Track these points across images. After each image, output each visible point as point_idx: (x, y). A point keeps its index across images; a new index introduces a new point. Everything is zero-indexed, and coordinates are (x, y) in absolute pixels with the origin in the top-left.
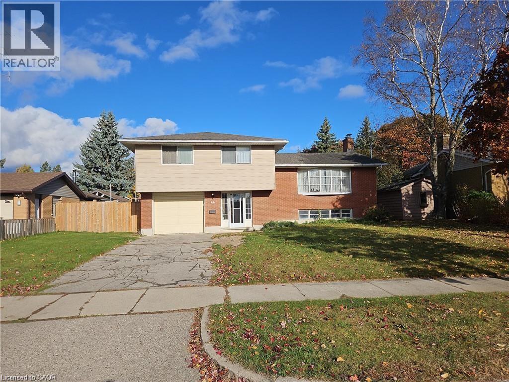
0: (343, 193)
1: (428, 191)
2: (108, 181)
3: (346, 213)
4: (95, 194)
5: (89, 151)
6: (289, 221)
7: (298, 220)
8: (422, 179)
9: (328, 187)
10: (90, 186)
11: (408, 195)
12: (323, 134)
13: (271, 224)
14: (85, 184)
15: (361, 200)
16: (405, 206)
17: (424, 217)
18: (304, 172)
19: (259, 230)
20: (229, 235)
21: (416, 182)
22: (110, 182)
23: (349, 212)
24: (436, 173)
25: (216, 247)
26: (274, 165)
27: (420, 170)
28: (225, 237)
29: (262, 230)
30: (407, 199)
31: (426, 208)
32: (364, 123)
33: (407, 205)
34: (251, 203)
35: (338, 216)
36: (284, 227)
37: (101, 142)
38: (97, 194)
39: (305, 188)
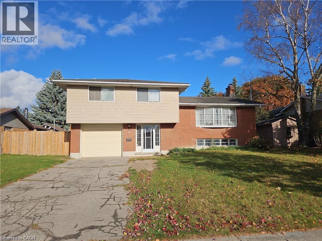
0: (231, 126)
1: (292, 126)
2: (55, 118)
3: (232, 142)
4: (44, 126)
5: (42, 97)
6: (189, 148)
7: (196, 147)
8: (287, 117)
9: (219, 122)
10: (42, 121)
11: (277, 129)
12: (206, 87)
13: (176, 150)
14: (38, 120)
15: (245, 132)
16: (275, 137)
17: (289, 145)
18: (200, 109)
19: (166, 154)
20: (142, 159)
21: (283, 119)
22: (56, 118)
23: (234, 141)
24: (299, 112)
25: (132, 171)
26: (178, 104)
27: (281, 112)
28: (139, 161)
29: (168, 154)
30: (276, 131)
31: (290, 139)
32: (233, 81)
33: (277, 137)
34: (159, 133)
35: (227, 144)
36: (187, 153)
37: (52, 91)
38: (46, 127)
39: (202, 122)
